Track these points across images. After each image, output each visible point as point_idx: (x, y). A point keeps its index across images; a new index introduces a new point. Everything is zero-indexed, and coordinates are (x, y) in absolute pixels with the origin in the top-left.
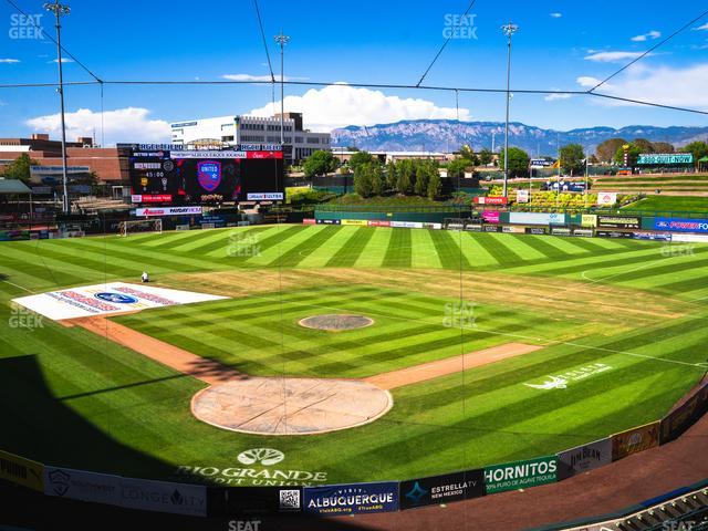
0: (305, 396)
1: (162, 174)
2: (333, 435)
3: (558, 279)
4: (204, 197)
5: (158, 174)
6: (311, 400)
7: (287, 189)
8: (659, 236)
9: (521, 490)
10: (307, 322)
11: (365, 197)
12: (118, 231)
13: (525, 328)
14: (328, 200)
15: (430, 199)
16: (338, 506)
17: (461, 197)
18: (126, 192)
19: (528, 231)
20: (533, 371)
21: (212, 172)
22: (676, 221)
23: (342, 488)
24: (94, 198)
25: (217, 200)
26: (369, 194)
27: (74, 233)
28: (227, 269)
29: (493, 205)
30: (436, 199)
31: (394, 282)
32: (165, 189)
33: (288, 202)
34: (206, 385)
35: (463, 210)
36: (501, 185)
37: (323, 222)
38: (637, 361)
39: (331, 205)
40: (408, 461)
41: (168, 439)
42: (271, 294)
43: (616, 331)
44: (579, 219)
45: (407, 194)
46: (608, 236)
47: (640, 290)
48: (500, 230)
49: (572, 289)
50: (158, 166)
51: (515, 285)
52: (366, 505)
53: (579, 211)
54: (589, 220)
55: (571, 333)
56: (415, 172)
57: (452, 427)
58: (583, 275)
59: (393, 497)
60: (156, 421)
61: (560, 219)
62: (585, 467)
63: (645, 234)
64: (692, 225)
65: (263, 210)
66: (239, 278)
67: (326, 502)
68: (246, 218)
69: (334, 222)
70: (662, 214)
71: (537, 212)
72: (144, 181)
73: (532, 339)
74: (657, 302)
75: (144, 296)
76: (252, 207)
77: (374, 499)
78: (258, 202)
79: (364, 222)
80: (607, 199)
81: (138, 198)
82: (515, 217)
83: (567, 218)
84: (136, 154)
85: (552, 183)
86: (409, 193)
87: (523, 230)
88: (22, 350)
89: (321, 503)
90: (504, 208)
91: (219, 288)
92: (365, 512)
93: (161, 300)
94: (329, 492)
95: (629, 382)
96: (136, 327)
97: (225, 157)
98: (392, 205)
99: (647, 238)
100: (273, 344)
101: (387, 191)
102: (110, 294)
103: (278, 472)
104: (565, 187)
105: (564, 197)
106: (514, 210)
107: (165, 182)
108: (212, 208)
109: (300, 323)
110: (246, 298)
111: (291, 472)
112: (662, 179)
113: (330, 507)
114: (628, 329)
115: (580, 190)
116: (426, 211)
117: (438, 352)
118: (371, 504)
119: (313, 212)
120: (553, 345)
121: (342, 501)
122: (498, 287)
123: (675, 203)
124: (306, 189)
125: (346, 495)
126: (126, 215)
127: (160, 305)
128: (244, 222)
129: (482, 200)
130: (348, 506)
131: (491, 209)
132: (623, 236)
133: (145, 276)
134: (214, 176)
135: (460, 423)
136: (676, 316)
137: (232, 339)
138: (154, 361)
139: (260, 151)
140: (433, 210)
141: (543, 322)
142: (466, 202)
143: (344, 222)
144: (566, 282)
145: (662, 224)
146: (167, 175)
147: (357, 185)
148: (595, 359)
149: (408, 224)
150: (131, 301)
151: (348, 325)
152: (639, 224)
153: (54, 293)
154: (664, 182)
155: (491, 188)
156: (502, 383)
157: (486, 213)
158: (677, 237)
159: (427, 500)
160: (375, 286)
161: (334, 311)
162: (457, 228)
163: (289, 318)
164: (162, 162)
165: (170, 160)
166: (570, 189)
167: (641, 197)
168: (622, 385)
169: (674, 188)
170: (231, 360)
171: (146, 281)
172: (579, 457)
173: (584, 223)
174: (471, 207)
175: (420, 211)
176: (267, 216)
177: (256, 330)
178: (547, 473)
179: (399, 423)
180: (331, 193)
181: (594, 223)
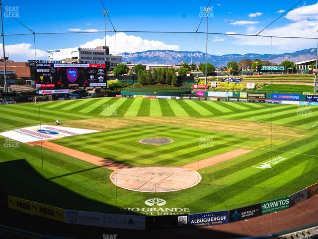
0: (160, 174)
1: (50, 74)
2: (183, 191)
3: (243, 121)
4: (70, 85)
5: (48, 75)
6: (164, 176)
7: (108, 81)
8: (276, 101)
9: (276, 212)
10: (143, 141)
11: (143, 85)
12: (32, 101)
13: (240, 142)
14: (126, 86)
15: (172, 86)
16: (203, 222)
17: (186, 85)
18: (33, 83)
19: (219, 100)
20: (253, 161)
21: (74, 74)
22: (281, 95)
23: (205, 214)
24: (18, 86)
25: (76, 86)
26: (145, 84)
27: (11, 102)
28: (92, 118)
29: (201, 88)
30: (175, 85)
31: (172, 123)
32: (52, 81)
33: (108, 87)
34: (113, 171)
35: (187, 90)
36: (204, 79)
37: (125, 96)
38: (295, 156)
39: (127, 88)
40: (222, 201)
41: (108, 196)
42: (119, 129)
43: (280, 143)
44: (239, 94)
45: (162, 84)
46: (254, 102)
47: (280, 125)
48: (206, 99)
49: (251, 125)
50: (48, 70)
51: (226, 124)
52: (215, 221)
53: (239, 91)
54: (243, 95)
55: (261, 144)
56: (165, 73)
57: (232, 186)
58: (252, 119)
59: (227, 218)
60: (98, 188)
61: (231, 94)
62: (299, 201)
63: (270, 101)
64: (288, 97)
65: (98, 91)
66: (101, 122)
67: (198, 221)
68: (90, 95)
69: (130, 96)
70: (274, 92)
71: (220, 91)
72: (42, 78)
73: (246, 147)
74: (290, 130)
75: (61, 131)
76: (92, 90)
77: (218, 219)
78: (94, 87)
79: (144, 96)
80: (250, 85)
81: (40, 85)
82: (210, 94)
83: (234, 94)
84: (37, 65)
85: (226, 79)
86: (163, 83)
87: (217, 100)
88: (16, 157)
89: (196, 221)
90: (206, 90)
91: (93, 127)
92: (215, 224)
93: (69, 133)
94: (200, 216)
95: (296, 165)
96: (65, 145)
97: (79, 67)
98: (156, 89)
99: (271, 103)
100: (134, 152)
101: (153, 82)
102: (44, 130)
103: (166, 209)
104: (232, 80)
105: (232, 84)
106: (210, 90)
107: (51, 78)
108: (73, 90)
109: (140, 142)
110: (108, 131)
111: (173, 209)
112: (273, 77)
113: (200, 223)
114: (284, 142)
115: (238, 82)
116: (172, 91)
117: (208, 153)
118: (217, 221)
119: (120, 92)
120: (256, 150)
121: (205, 220)
122: (219, 124)
123: (280, 87)
124: (115, 81)
125: (207, 217)
126: (34, 93)
127: (70, 135)
128: (89, 97)
129: (196, 86)
130: (208, 222)
131: (199, 90)
132: (260, 102)
133: (57, 122)
134: (74, 75)
135: (235, 184)
136: (301, 136)
137: (113, 150)
138: (82, 161)
139: (96, 64)
140: (174, 91)
141: (247, 139)
142: (188, 87)
143: (135, 96)
144: (247, 122)
145: (275, 96)
146: (52, 75)
147: (139, 79)
148: (277, 155)
149: (164, 97)
150: (55, 133)
151: (162, 143)
152: (265, 97)
153: (16, 130)
154: (274, 78)
155: (199, 81)
156: (243, 167)
157: (198, 92)
158: (283, 102)
159: (240, 218)
160: (164, 125)
161: (153, 137)
162: (187, 99)
163: (134, 140)
164: (50, 69)
165: (54, 68)
166: (234, 81)
167: (265, 85)
168: (294, 166)
169: (278, 81)
170: (118, 159)
171: (58, 124)
172: (296, 197)
173: (241, 96)
174: (191, 89)
175: (168, 91)
176: (99, 94)
177: (122, 146)
178: (286, 204)
179: (209, 185)
180: (127, 83)
181: (246, 96)
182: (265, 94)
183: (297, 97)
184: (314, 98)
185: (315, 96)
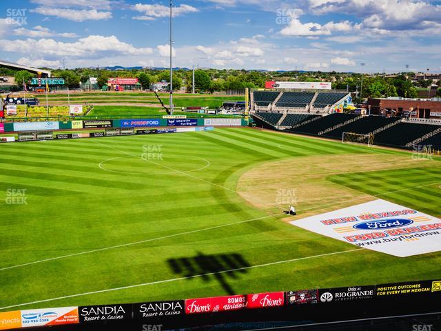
8: (171, 130)
22: (134, 121)
44: (70, 124)
54: (77, 124)
61: (56, 125)
64: (144, 123)
83: (61, 124)
85: (8, 99)
99: (164, 132)
106: (13, 121)
115: (34, 104)
145: (125, 123)
152: (112, 125)
166: (22, 102)
167: (91, 107)
173: (74, 126)
181: (81, 126)
182: (111, 121)
183: (155, 123)
184: (177, 121)
185: (178, 120)
